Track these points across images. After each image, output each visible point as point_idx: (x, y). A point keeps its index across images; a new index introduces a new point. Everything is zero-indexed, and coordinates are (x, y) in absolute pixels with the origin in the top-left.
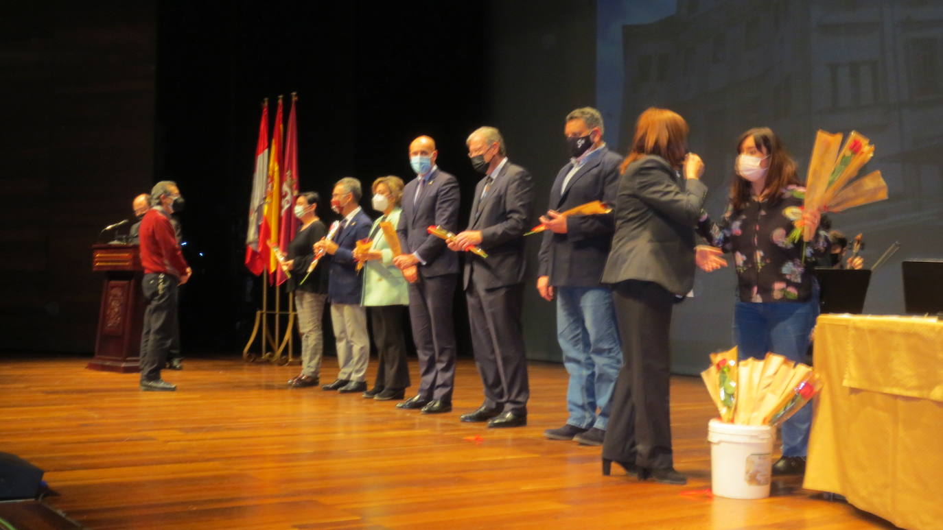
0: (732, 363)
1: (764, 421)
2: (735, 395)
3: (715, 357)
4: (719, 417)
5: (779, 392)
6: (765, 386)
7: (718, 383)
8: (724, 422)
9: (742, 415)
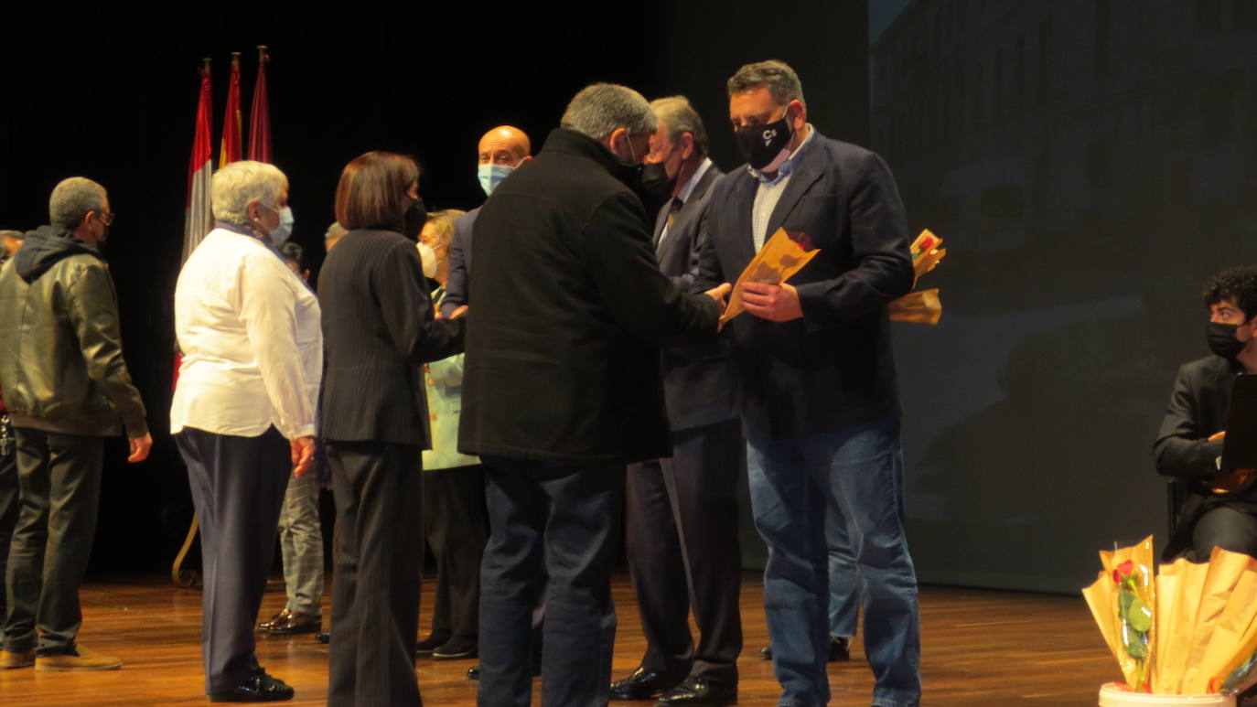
0: (1145, 570)
1: (1211, 688)
2: (1152, 633)
3: (1110, 558)
4: (1119, 679)
5: (1240, 627)
6: (1211, 614)
7: (1116, 610)
8: (1129, 690)
9: (1166, 676)
